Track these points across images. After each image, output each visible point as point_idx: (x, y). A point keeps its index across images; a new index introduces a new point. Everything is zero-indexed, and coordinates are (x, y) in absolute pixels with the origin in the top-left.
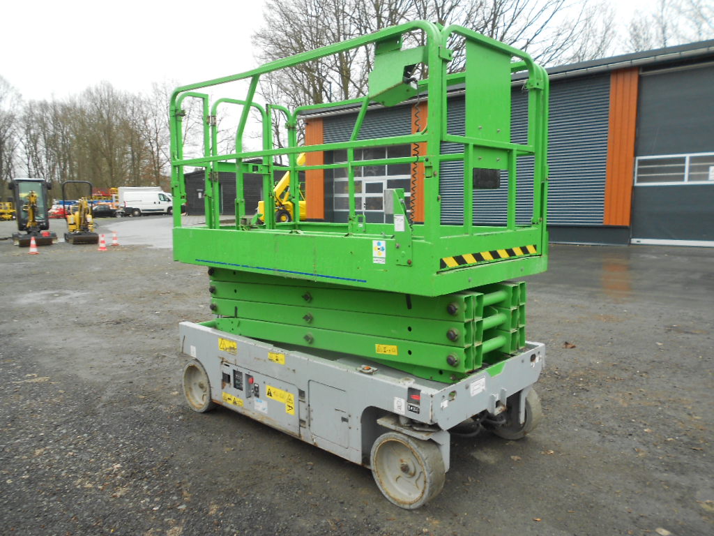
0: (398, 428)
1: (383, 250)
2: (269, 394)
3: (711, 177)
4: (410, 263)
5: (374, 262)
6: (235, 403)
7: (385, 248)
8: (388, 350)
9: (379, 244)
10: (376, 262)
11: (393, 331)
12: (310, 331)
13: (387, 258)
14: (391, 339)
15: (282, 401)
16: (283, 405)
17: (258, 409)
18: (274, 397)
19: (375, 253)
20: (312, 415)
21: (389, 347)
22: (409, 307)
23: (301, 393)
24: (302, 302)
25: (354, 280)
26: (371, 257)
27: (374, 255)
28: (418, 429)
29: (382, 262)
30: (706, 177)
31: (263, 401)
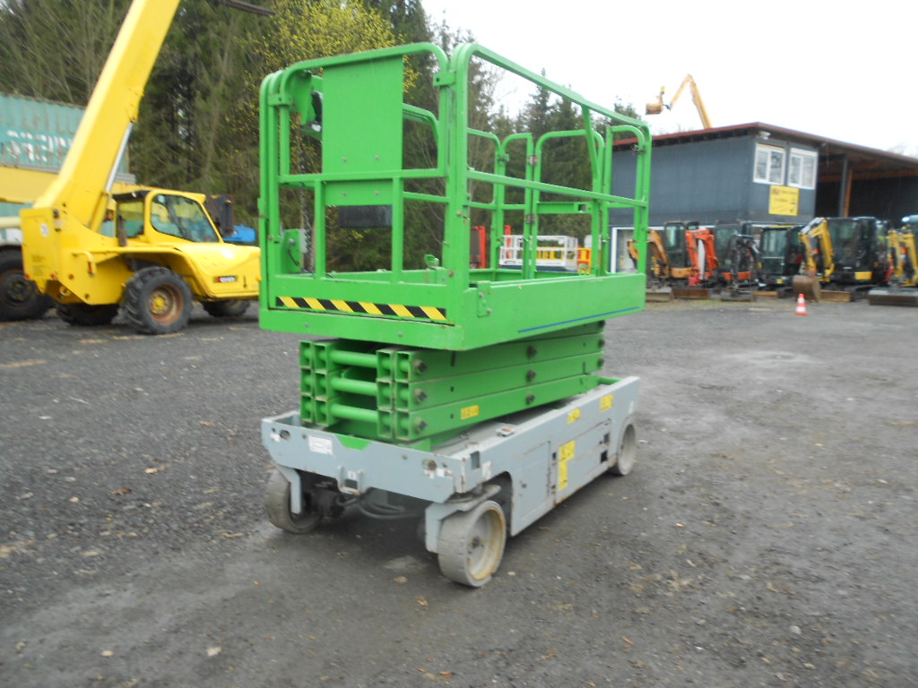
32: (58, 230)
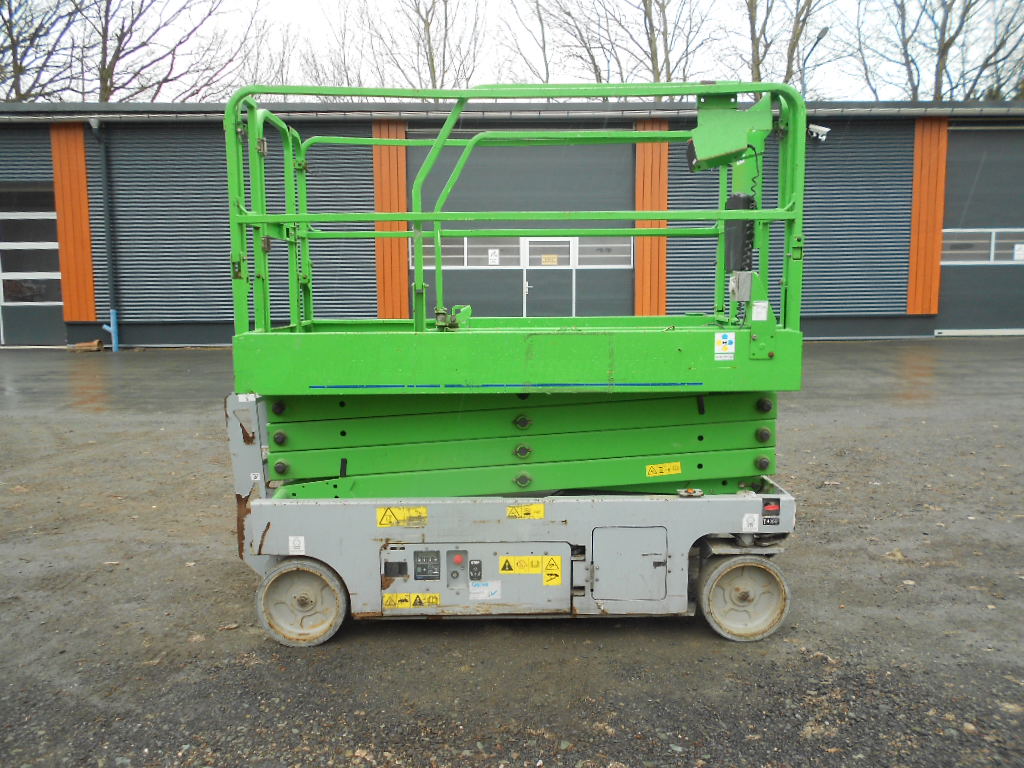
0: (744, 551)
1: (731, 343)
2: (507, 567)
3: (1016, 257)
4: (771, 356)
5: (716, 359)
6: (418, 603)
7: (734, 341)
8: (670, 469)
9: (725, 337)
10: (719, 359)
11: (675, 445)
12: (524, 470)
13: (735, 354)
14: (669, 455)
15: (537, 571)
16: (539, 577)
17: (482, 597)
18: (516, 570)
19: (718, 348)
20: (597, 574)
21: (667, 466)
22: (702, 411)
23: (578, 550)
24: (511, 430)
25: (683, 384)
26: (713, 354)
27: (716, 351)
28: (767, 544)
29: (730, 358)
30: (1011, 257)
31: (490, 583)
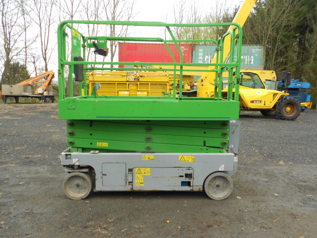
32: (202, 85)
